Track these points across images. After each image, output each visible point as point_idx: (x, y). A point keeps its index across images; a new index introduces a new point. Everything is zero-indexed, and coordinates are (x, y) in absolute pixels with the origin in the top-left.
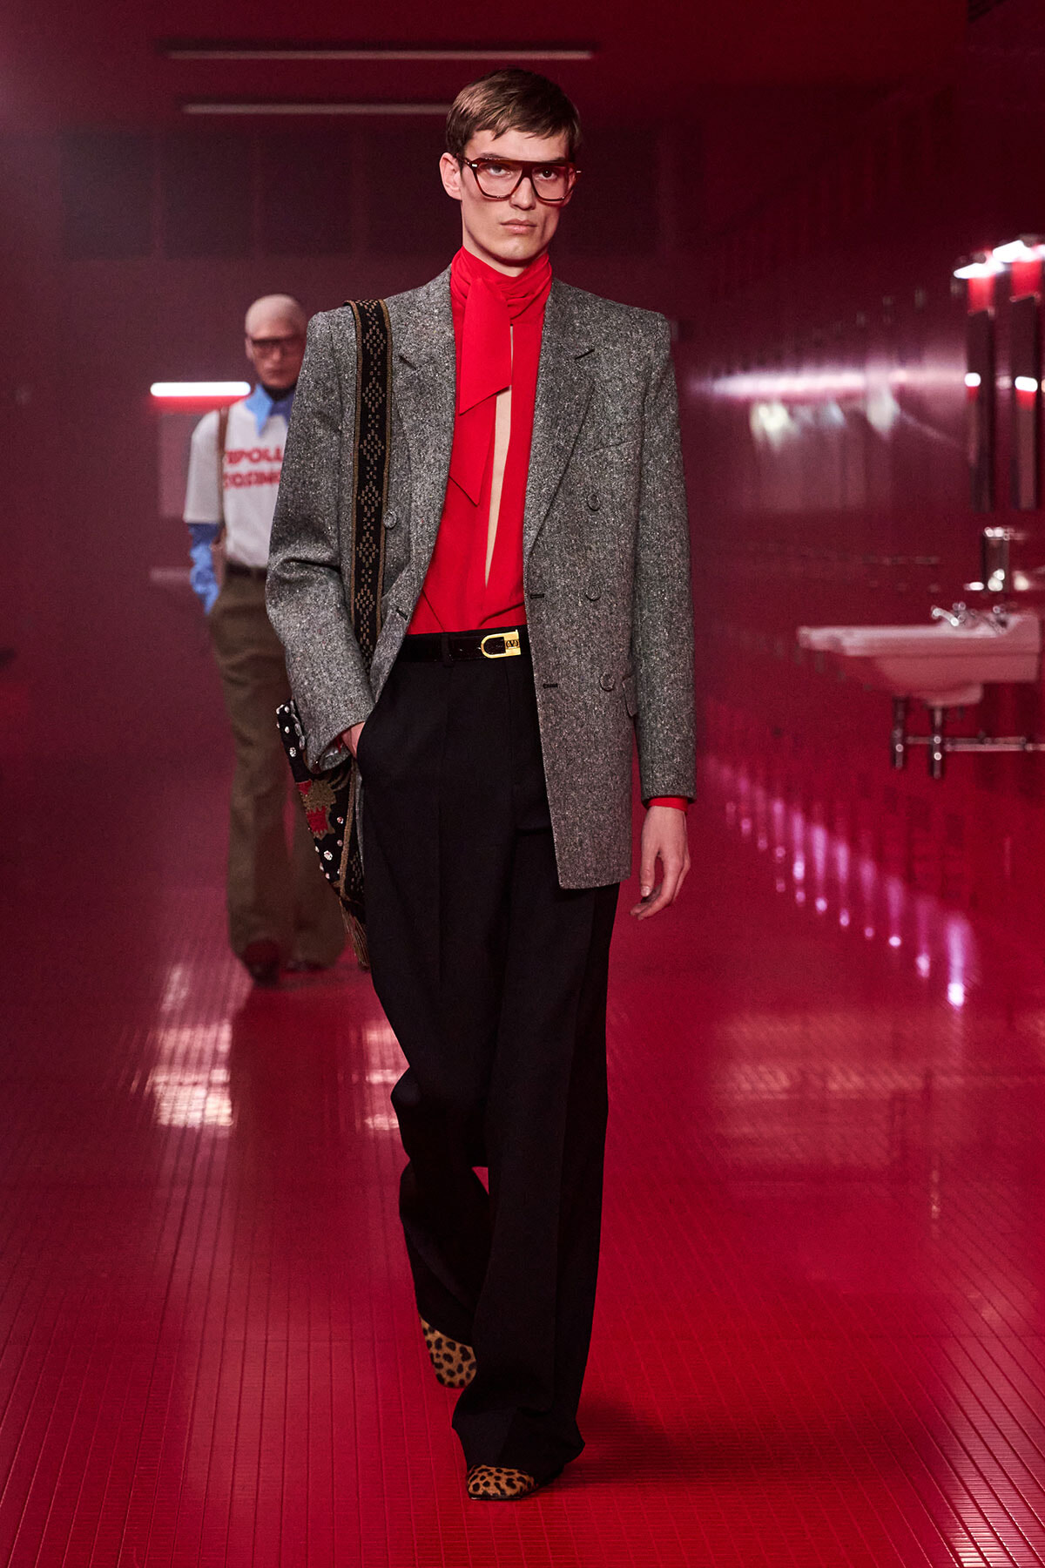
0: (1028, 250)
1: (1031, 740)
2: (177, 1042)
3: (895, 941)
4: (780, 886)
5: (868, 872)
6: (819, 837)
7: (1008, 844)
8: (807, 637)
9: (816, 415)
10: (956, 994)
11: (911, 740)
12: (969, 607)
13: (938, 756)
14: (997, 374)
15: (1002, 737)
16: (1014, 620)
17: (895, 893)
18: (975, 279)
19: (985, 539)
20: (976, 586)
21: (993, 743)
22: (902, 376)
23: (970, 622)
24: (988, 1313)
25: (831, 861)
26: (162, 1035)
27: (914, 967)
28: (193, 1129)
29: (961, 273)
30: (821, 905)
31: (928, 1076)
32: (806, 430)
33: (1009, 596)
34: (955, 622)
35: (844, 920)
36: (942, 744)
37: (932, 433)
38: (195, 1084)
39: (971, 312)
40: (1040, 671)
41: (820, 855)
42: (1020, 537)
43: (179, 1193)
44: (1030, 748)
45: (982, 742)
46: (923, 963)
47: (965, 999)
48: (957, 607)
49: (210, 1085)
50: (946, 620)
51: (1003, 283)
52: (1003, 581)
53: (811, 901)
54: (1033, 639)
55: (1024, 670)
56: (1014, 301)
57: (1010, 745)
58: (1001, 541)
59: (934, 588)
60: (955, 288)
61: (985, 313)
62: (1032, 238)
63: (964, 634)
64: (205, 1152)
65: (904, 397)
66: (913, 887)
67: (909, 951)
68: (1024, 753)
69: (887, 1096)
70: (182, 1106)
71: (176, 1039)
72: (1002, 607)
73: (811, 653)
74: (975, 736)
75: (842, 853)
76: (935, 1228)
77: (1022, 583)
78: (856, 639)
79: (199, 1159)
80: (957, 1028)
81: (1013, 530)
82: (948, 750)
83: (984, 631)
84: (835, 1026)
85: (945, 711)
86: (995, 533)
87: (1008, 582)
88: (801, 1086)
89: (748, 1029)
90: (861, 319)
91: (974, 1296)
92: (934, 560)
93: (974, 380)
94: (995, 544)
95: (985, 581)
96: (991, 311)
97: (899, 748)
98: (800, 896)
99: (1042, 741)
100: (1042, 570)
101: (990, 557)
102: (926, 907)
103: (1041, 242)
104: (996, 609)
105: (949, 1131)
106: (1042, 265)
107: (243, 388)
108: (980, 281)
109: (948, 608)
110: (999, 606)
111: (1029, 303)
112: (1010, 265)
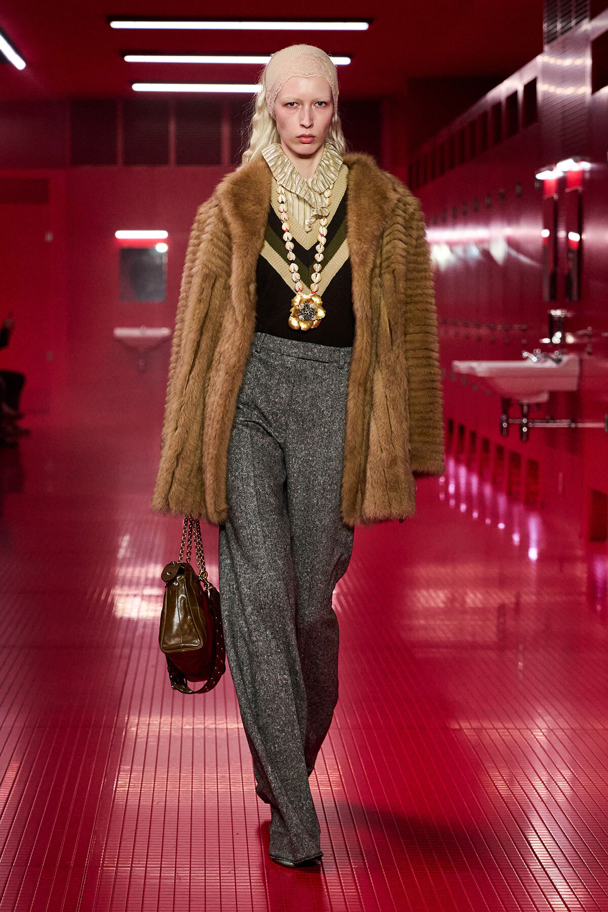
0: (575, 164)
1: (573, 421)
2: (126, 573)
3: (501, 526)
4: (442, 496)
5: (488, 490)
6: (463, 471)
7: (561, 475)
8: (457, 366)
9: (465, 251)
10: (533, 554)
11: (511, 421)
12: (542, 351)
13: (525, 429)
14: (558, 229)
15: (558, 419)
16: (565, 358)
17: (502, 501)
18: (548, 180)
19: (551, 316)
20: (546, 341)
21: (554, 422)
22: (509, 231)
23: (543, 359)
25: (469, 484)
26: (118, 569)
27: (511, 540)
28: (134, 621)
29: (540, 176)
30: (463, 507)
31: (518, 596)
32: (459, 259)
33: (563, 346)
34: (534, 359)
35: (475, 515)
36: (527, 423)
37: (524, 259)
38: (135, 596)
39: (546, 197)
40: (579, 385)
41: (463, 480)
42: (569, 315)
43: (126, 651)
44: (573, 425)
45: (547, 422)
46: (516, 538)
47: (538, 556)
48: (536, 351)
49: (143, 596)
50: (530, 359)
51: (562, 182)
52: (560, 338)
53: (458, 505)
54: (576, 369)
55: (571, 385)
56: (568, 191)
57: (563, 424)
58: (560, 317)
59: (524, 341)
60: (537, 185)
61: (553, 198)
62: (578, 158)
63: (539, 365)
64: (140, 631)
65: (512, 243)
66: (512, 499)
67: (509, 531)
68: (570, 428)
69: (496, 606)
70: (128, 606)
71: (125, 572)
72: (560, 352)
73: (460, 375)
74: (545, 419)
75: (475, 481)
76: (521, 676)
77: (570, 339)
78: (481, 368)
79: (137, 634)
80: (533, 572)
81: (566, 311)
82: (531, 426)
83: (550, 364)
84: (469, 570)
85: (529, 406)
86: (557, 313)
87: (563, 338)
88: (451, 600)
89: (423, 571)
90: (488, 201)
92: (524, 326)
93: (546, 233)
94: (556, 319)
95: (551, 338)
96: (556, 197)
97: (505, 425)
98: (452, 502)
99: (582, 422)
100: (581, 332)
101: (554, 325)
102: (518, 509)
103: (583, 160)
104: (556, 353)
105: (529, 624)
106: (583, 172)
107: (163, 234)
108: (549, 181)
109: (531, 352)
110: (558, 351)
111: (575, 193)
112: (566, 173)
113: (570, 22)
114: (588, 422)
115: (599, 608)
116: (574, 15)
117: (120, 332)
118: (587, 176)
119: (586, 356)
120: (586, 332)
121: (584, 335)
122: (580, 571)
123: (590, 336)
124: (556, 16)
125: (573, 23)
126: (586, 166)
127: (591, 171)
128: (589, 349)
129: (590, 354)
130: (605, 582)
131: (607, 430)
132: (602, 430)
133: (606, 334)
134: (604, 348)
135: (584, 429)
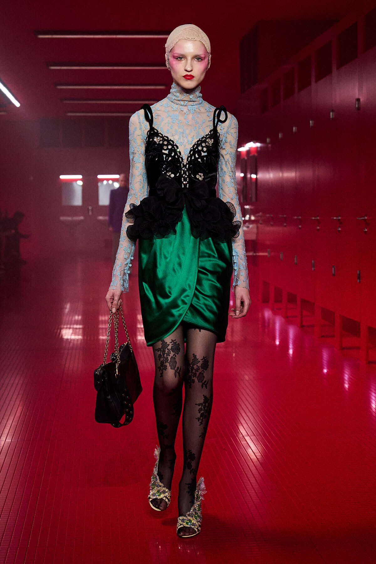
0: (254, 144)
1: (255, 252)
14: (247, 174)
16: (251, 226)
19: (245, 208)
24: (247, 377)
33: (250, 221)
39: (242, 158)
40: (257, 236)
42: (252, 208)
51: (248, 152)
52: (249, 218)
54: (255, 230)
55: (253, 237)
56: (251, 156)
57: (250, 253)
58: (248, 209)
61: (244, 158)
62: (254, 142)
64: (71, 345)
76: (234, 359)
77: (253, 218)
86: (247, 207)
87: (250, 218)
91: (243, 373)
93: (242, 175)
95: (245, 218)
96: (246, 158)
99: (258, 253)
100: (258, 215)
101: (245, 212)
103: (257, 142)
106: (257, 148)
107: (80, 177)
108: (243, 151)
110: (247, 223)
111: (254, 156)
112: (250, 148)
114: (261, 253)
115: (266, 330)
116: (252, 82)
117: (62, 218)
118: (259, 149)
119: (259, 225)
120: (259, 215)
121: (259, 216)
123: (261, 216)
124: (245, 82)
125: (252, 85)
126: (258, 145)
127: (261, 147)
128: (261, 222)
129: (261, 224)
130: (269, 320)
131: (269, 256)
132: (266, 256)
133: (268, 215)
134: (267, 222)
135: (259, 256)
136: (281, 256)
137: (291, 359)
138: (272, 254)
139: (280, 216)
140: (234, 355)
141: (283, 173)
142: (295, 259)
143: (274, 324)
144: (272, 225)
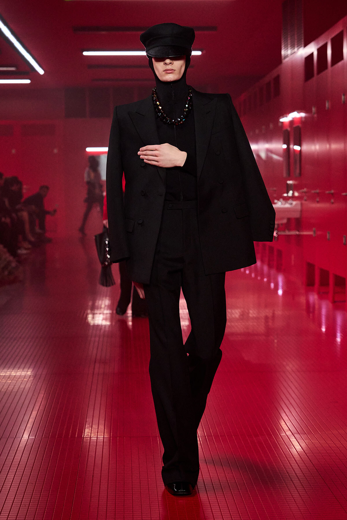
0: (298, 114)
1: (299, 231)
3: (265, 280)
5: (259, 264)
7: (293, 256)
10: (280, 292)
12: (283, 200)
14: (290, 145)
15: (291, 231)
16: (294, 203)
17: (266, 268)
19: (287, 184)
20: (285, 195)
21: (289, 232)
22: (267, 146)
23: (284, 203)
27: (270, 286)
28: (99, 325)
29: (282, 120)
33: (293, 198)
34: (280, 203)
35: (253, 275)
37: (275, 157)
38: (100, 314)
39: (284, 129)
40: (301, 215)
42: (296, 183)
44: (298, 233)
46: (272, 285)
47: (282, 294)
48: (281, 200)
50: (278, 203)
51: (292, 122)
52: (292, 194)
54: (299, 207)
55: (297, 215)
56: (294, 127)
57: (294, 233)
58: (291, 184)
59: (275, 195)
60: (280, 124)
61: (287, 130)
62: (300, 111)
63: (283, 206)
65: (268, 151)
66: (270, 266)
67: (269, 282)
68: (297, 235)
74: (285, 231)
77: (296, 194)
79: (102, 331)
80: (280, 300)
81: (295, 181)
82: (279, 234)
83: (287, 206)
85: (278, 225)
86: (290, 182)
87: (293, 194)
88: (242, 314)
90: (257, 131)
92: (275, 189)
93: (285, 146)
95: (287, 193)
96: (289, 129)
99: (302, 232)
100: (301, 191)
101: (288, 188)
102: (273, 272)
103: (301, 112)
104: (290, 200)
105: (279, 324)
106: (301, 118)
108: (286, 122)
109: (278, 200)
110: (291, 200)
111: (298, 127)
112: (293, 118)
113: (294, 49)
114: (306, 232)
115: (311, 315)
116: (296, 46)
118: (303, 120)
119: (304, 202)
121: (303, 192)
122: (302, 300)
123: (305, 192)
124: (287, 46)
125: (296, 49)
126: (303, 115)
127: (305, 117)
128: (305, 198)
129: (306, 200)
130: (314, 304)
131: (314, 235)
132: (312, 235)
133: (313, 192)
134: (312, 198)
135: (303, 235)
136: (328, 236)
137: (339, 347)
138: (319, 233)
139: (327, 192)
140: (276, 341)
141: (330, 145)
142: (344, 239)
143: (320, 309)
144: (318, 202)
